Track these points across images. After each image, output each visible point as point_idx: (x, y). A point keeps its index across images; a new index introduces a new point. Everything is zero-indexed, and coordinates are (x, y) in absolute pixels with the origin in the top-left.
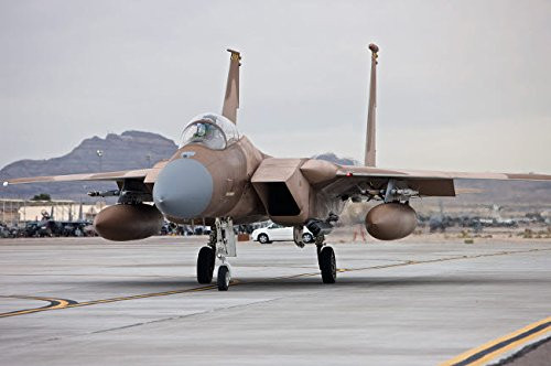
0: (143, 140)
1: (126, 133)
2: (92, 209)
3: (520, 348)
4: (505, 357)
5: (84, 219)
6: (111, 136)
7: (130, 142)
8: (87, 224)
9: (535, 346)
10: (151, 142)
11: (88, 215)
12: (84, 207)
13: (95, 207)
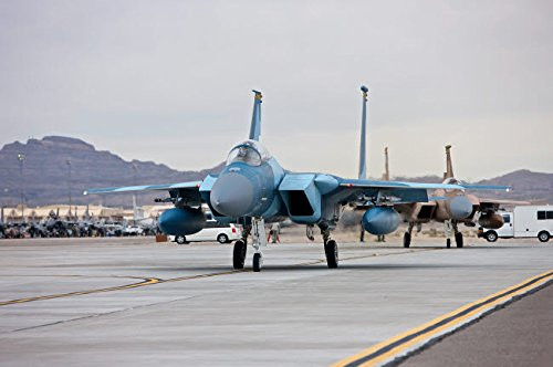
0: (64, 145)
1: (46, 138)
2: (13, 212)
3: (426, 341)
4: (412, 350)
5: (5, 222)
6: (32, 142)
7: (50, 147)
8: (9, 226)
9: (440, 339)
10: (70, 146)
11: (9, 218)
12: (5, 210)
13: (16, 211)
